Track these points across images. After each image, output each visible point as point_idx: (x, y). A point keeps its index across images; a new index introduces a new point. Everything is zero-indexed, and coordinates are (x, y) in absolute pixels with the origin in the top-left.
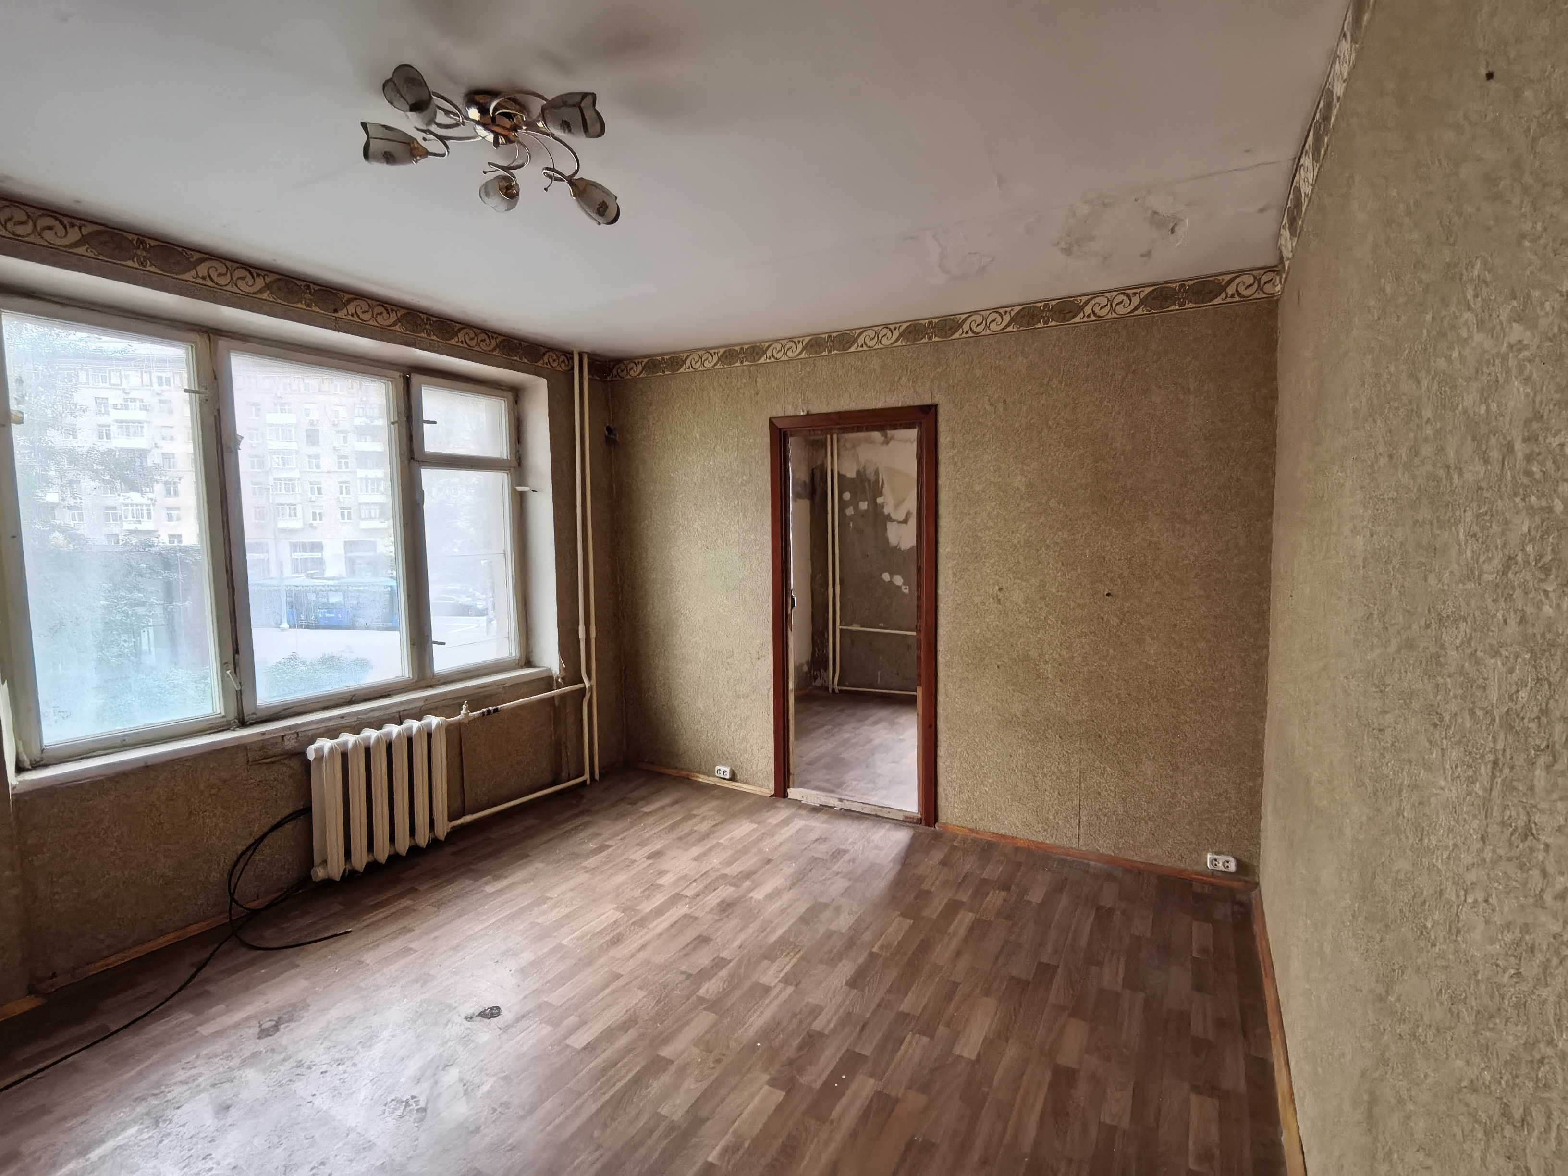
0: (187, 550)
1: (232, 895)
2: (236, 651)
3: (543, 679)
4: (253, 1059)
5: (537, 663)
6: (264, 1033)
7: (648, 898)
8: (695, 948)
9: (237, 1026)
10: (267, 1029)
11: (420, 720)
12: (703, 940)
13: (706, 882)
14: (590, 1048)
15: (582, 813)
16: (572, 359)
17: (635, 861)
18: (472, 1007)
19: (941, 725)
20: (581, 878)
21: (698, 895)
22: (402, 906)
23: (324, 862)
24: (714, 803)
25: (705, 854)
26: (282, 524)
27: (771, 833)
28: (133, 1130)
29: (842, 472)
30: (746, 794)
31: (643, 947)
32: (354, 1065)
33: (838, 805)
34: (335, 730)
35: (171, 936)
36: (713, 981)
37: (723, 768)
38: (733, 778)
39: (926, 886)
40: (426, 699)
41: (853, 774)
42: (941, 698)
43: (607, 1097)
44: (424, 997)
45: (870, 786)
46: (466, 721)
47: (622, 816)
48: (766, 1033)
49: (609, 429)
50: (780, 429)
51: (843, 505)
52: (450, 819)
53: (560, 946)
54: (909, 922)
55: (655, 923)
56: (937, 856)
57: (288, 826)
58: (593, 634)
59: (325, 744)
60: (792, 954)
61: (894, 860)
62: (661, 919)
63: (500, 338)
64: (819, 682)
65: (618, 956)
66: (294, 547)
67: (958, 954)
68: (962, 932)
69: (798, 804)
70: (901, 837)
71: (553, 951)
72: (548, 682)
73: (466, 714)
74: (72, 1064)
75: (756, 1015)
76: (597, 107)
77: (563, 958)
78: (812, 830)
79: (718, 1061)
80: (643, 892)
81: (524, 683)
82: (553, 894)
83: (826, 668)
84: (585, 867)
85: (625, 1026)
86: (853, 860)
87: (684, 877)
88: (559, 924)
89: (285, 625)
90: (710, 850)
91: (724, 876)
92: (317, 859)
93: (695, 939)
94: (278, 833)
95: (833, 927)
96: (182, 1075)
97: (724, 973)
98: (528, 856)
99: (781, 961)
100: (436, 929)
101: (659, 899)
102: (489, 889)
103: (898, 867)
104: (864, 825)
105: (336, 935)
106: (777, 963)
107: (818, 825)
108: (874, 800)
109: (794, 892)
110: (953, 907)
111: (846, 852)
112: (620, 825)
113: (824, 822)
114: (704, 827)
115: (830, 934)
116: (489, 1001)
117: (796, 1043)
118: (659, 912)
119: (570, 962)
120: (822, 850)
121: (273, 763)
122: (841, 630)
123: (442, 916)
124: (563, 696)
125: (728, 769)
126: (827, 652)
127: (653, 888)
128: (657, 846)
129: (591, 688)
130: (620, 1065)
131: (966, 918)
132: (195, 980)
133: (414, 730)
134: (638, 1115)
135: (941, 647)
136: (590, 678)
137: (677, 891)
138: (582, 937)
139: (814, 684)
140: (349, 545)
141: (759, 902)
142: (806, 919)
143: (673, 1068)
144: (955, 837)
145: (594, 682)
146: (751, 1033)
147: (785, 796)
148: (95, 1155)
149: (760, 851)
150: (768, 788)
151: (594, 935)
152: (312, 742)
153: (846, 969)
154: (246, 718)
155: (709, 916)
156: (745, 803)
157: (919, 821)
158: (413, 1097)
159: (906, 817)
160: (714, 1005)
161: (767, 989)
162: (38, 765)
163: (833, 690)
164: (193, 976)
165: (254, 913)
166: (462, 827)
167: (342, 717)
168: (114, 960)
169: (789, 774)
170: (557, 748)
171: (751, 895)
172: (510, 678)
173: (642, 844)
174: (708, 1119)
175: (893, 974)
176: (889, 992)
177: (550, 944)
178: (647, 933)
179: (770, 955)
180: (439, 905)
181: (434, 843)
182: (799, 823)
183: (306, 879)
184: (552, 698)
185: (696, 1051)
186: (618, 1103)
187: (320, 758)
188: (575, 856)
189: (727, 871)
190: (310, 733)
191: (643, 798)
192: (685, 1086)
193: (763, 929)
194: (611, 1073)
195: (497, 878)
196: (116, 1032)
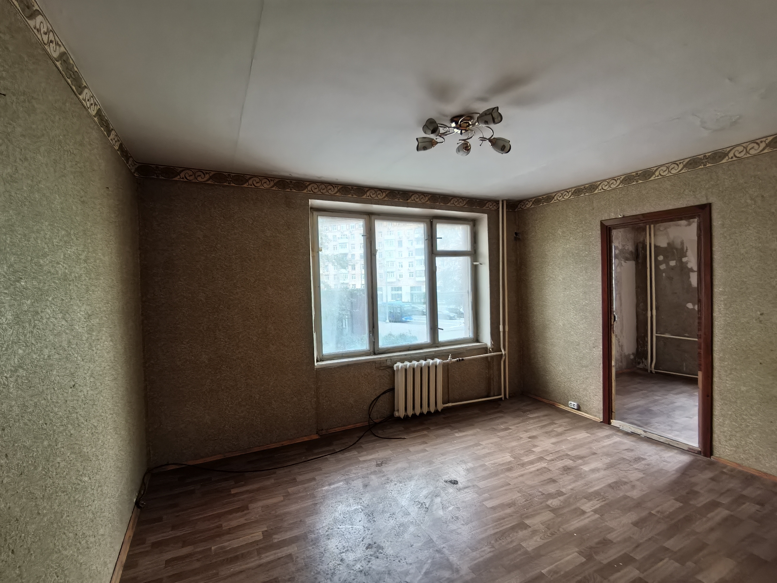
0: (357, 290)
1: (370, 415)
2: (373, 327)
3: (484, 348)
4: (374, 473)
5: (481, 341)
6: (378, 465)
7: (527, 455)
8: (548, 483)
9: (370, 460)
10: (379, 464)
11: (433, 360)
12: (553, 481)
13: (557, 456)
14: (494, 508)
15: (499, 412)
16: (499, 203)
17: (522, 438)
18: (446, 478)
19: (716, 396)
20: (496, 440)
21: (553, 460)
22: (423, 433)
23: (398, 410)
24: (567, 420)
25: (558, 442)
26: (389, 280)
27: (597, 441)
28: (341, 483)
29: (658, 244)
30: (586, 419)
31: (522, 475)
32: (405, 485)
33: (643, 434)
34: (403, 360)
35: (352, 426)
36: (555, 500)
37: (573, 403)
38: (579, 409)
39: (696, 489)
40: (435, 351)
41: (657, 419)
42: (716, 379)
43: (498, 530)
44: (430, 469)
45: (669, 428)
46: (450, 363)
47: (519, 416)
48: (579, 531)
49: (516, 234)
50: (607, 226)
51: (657, 263)
52: (444, 403)
53: (484, 465)
54: (678, 505)
55: (530, 467)
56: (709, 474)
57: (387, 394)
58: (507, 329)
59: (399, 365)
60: (601, 501)
61: (677, 471)
62: (532, 466)
63: (468, 200)
64: (641, 366)
65: (510, 476)
66: (392, 289)
67: (712, 529)
68: (718, 519)
69: (617, 429)
70: (685, 459)
71: (482, 466)
72: (485, 350)
73: (450, 360)
74: (327, 458)
75: (576, 521)
76: (499, 111)
77: (485, 470)
78: (624, 444)
79: (552, 534)
80: (524, 452)
81: (475, 349)
82: (483, 443)
83: (646, 358)
84: (498, 436)
85: (509, 505)
86: (648, 465)
87: (546, 451)
88: (485, 456)
89: (388, 321)
90: (561, 441)
91: (567, 455)
92: (396, 409)
93: (548, 479)
94: (384, 395)
95: (628, 494)
96: (354, 471)
97: (561, 498)
98: (473, 425)
99: (595, 502)
100: (436, 445)
101: (532, 457)
102: (457, 435)
103: (678, 475)
104: (660, 448)
105: (401, 438)
106: (591, 502)
107: (628, 442)
108: (670, 436)
109: (607, 472)
110: (714, 505)
111: (644, 459)
112: (517, 421)
113: (632, 441)
114: (560, 430)
115: (625, 497)
116: (454, 477)
117: (596, 540)
118: (532, 463)
119: (488, 472)
120: (628, 455)
121: (383, 369)
122: (657, 336)
123: (439, 441)
124: (492, 357)
125: (576, 404)
126: (647, 350)
127: (530, 452)
128: (534, 433)
129: (505, 354)
130: (505, 520)
131: (723, 513)
132: (359, 442)
133: (430, 364)
134: (512, 542)
135: (716, 348)
136: (505, 350)
137: (542, 455)
138: (494, 464)
139: (638, 366)
140: (412, 288)
141: (586, 471)
142: (612, 486)
143: (530, 530)
144: (725, 467)
145: (507, 352)
146: (572, 528)
147: (609, 423)
148: (332, 486)
149: (590, 448)
150: (599, 418)
151: (500, 464)
152: (396, 364)
153: (633, 517)
154: (376, 352)
155: (557, 471)
156: (584, 423)
157: (699, 453)
158: (424, 503)
159: (690, 449)
160: (554, 510)
161: (584, 513)
162: (322, 360)
163: (651, 371)
164: (358, 441)
165: (376, 424)
166: (447, 407)
167: (406, 355)
168: (337, 429)
169: (612, 412)
170: (489, 380)
171: (582, 467)
172: (469, 346)
173: (526, 431)
174: (543, 556)
175: (662, 527)
176: (658, 534)
177: (481, 463)
178: (524, 470)
179: (589, 497)
180: (438, 436)
181: (437, 412)
182: (617, 439)
183: (392, 415)
184: (487, 357)
185: (542, 527)
186: (503, 534)
187: (398, 370)
188: (494, 429)
189: (569, 453)
190: (395, 360)
191: (529, 411)
192: (535, 538)
193: (586, 485)
194: (502, 521)
195: (460, 431)
196: (337, 452)
